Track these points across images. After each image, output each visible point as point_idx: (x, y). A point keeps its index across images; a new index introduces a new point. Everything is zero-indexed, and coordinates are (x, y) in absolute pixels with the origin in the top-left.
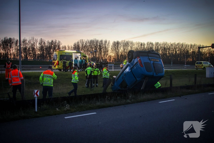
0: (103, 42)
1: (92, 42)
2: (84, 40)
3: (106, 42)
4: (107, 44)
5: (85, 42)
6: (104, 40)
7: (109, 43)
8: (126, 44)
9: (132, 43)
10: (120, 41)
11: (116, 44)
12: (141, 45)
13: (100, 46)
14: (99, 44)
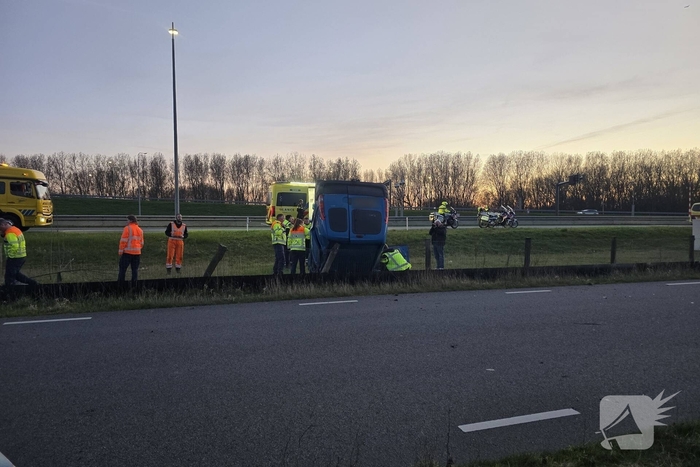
0: (463, 159)
1: (433, 159)
2: (415, 156)
3: (469, 158)
4: (472, 163)
5: (416, 160)
6: (463, 153)
7: (477, 161)
8: (525, 162)
9: (541, 158)
10: (507, 153)
11: (498, 164)
12: (570, 161)
13: (455, 169)
14: (450, 165)
